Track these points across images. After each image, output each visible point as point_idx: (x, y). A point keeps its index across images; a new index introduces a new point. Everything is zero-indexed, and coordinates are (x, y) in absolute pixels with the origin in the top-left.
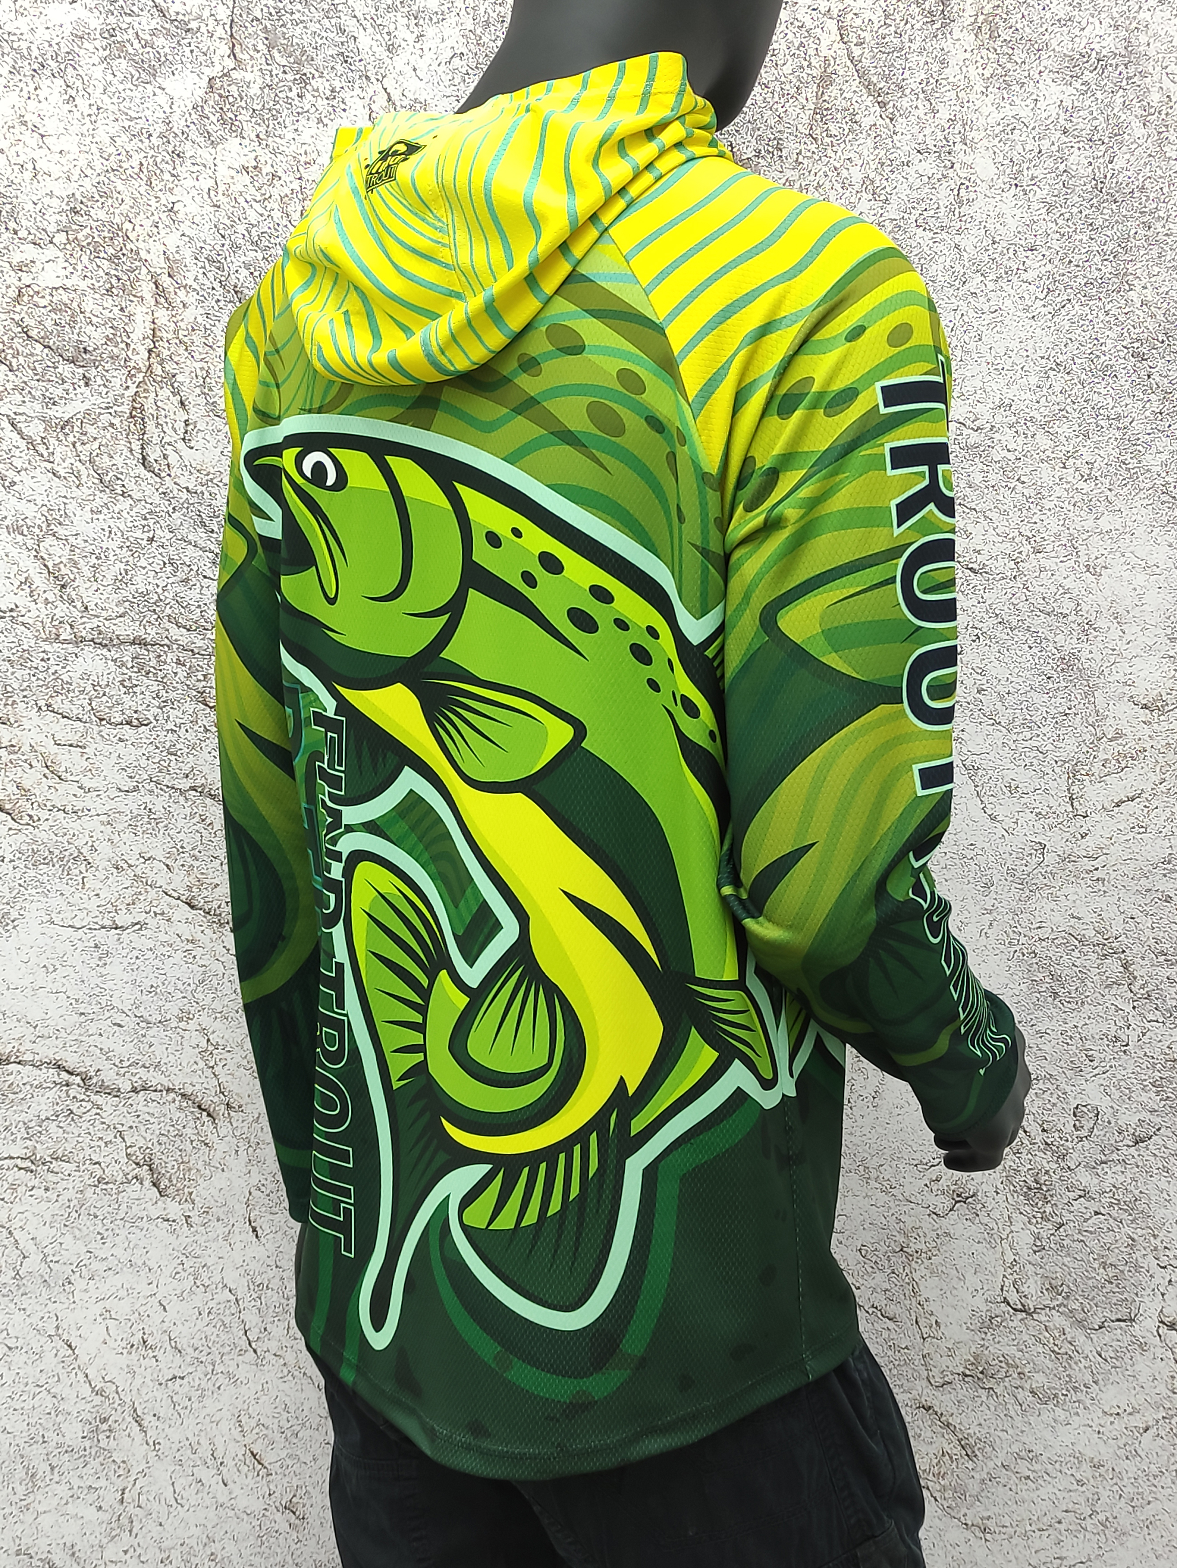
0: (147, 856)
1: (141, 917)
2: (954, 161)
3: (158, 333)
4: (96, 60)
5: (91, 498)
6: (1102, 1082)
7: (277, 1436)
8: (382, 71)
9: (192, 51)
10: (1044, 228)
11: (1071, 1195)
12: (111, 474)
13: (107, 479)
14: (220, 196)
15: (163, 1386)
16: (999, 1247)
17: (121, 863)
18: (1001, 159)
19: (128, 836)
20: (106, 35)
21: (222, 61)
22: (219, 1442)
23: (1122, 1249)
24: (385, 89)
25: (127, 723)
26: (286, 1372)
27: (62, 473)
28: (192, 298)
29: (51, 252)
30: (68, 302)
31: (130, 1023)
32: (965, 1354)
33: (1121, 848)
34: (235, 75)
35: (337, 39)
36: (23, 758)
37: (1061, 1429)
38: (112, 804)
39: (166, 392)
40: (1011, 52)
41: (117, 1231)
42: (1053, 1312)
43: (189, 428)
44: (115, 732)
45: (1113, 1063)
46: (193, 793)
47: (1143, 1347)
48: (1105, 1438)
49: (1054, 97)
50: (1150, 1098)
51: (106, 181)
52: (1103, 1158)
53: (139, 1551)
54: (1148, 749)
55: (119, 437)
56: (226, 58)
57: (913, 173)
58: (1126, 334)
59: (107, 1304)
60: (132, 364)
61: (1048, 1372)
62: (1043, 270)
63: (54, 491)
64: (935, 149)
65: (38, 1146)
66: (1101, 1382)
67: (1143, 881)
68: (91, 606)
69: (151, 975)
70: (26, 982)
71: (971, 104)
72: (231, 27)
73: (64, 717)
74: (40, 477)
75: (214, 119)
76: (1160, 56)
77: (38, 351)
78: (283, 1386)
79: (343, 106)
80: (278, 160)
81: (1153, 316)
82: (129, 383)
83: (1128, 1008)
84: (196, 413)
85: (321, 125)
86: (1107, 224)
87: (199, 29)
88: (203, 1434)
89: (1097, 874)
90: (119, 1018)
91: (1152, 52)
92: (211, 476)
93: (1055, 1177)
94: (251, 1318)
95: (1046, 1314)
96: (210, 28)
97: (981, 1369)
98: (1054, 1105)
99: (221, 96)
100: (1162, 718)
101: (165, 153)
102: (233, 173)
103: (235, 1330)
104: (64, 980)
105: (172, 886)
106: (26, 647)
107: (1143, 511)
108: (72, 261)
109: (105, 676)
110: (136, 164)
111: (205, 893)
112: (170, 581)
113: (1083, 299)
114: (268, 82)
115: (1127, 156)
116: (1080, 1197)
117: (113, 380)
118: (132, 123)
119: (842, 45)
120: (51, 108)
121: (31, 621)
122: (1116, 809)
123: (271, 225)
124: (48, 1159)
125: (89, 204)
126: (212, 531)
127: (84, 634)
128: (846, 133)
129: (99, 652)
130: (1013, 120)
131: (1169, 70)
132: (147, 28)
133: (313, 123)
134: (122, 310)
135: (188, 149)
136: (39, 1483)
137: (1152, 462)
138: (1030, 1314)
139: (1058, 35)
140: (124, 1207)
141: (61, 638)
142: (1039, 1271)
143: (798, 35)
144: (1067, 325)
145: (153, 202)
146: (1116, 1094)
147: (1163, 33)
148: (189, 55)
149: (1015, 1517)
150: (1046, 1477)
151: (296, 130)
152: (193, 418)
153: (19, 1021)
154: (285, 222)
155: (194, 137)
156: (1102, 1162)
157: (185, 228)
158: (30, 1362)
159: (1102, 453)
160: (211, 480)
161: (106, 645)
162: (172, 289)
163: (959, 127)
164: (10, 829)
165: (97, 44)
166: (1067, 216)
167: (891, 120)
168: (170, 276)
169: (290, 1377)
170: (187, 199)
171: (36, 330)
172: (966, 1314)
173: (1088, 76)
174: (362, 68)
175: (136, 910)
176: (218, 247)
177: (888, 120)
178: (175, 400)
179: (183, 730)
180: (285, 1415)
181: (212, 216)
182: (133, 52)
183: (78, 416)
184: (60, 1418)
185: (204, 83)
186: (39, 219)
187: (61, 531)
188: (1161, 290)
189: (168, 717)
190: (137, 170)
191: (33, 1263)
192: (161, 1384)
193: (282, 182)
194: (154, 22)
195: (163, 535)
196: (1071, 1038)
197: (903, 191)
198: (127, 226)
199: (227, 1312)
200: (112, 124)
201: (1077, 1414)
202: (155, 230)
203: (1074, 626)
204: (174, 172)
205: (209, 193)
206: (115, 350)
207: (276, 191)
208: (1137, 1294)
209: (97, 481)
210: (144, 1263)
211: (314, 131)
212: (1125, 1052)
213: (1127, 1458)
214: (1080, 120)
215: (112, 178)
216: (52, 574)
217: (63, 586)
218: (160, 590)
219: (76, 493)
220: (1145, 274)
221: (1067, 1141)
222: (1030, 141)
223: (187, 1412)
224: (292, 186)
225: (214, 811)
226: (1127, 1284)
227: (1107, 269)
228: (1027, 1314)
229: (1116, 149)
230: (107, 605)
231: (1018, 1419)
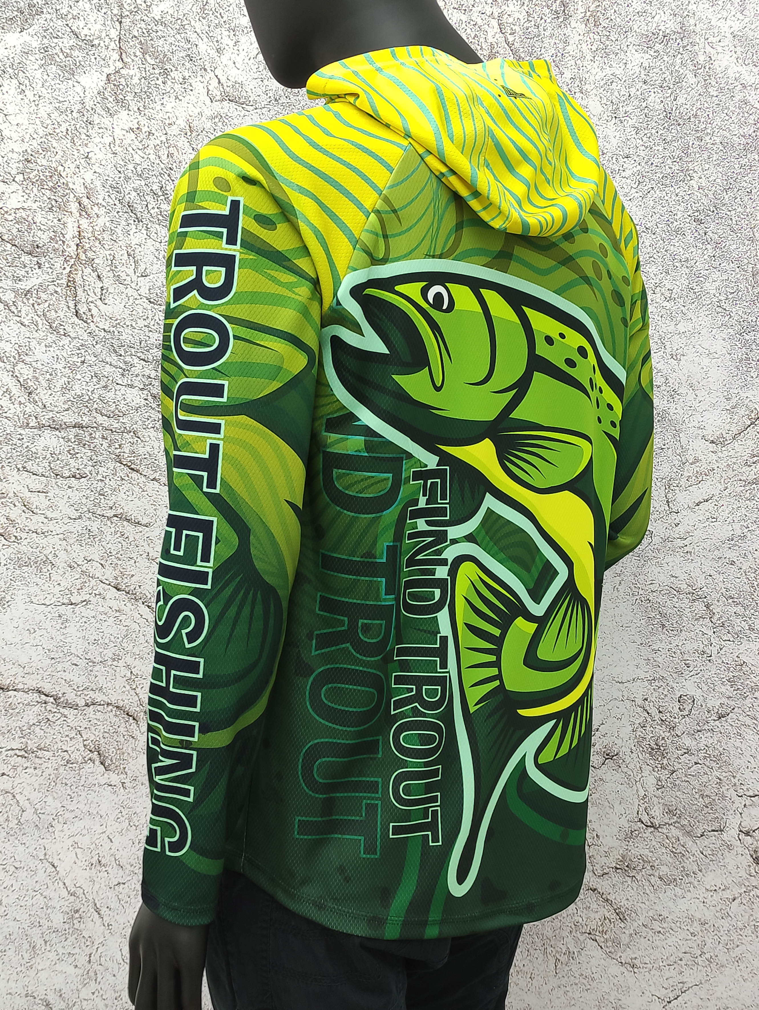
0: (89, 559)
1: (87, 597)
3: (82, 234)
4: (36, 67)
5: (45, 338)
6: (695, 680)
8: (214, 65)
9: (96, 59)
10: (634, 143)
11: (679, 752)
12: (56, 323)
13: (54, 325)
14: (117, 147)
15: (112, 889)
16: (634, 786)
17: (73, 564)
18: (605, 102)
19: (76, 547)
20: (42, 51)
21: (115, 64)
23: (714, 786)
24: (217, 76)
25: (73, 477)
27: (27, 323)
28: (102, 211)
29: (14, 186)
30: (26, 217)
31: (82, 663)
32: (616, 855)
33: (701, 532)
34: (123, 72)
35: (185, 46)
36: (10, 501)
37: (680, 901)
38: (66, 528)
39: (88, 270)
40: (608, 34)
41: (80, 793)
42: (671, 827)
43: (104, 292)
44: (66, 482)
45: (702, 668)
46: (115, 518)
47: (730, 847)
48: (708, 906)
49: (637, 61)
50: (727, 689)
51: (46, 141)
52: (699, 728)
53: (101, 992)
54: (716, 468)
55: (61, 299)
56: (117, 62)
58: (690, 208)
59: (76, 839)
60: (67, 254)
61: (669, 865)
62: (635, 170)
63: (22, 335)
65: (29, 742)
66: (704, 870)
67: (716, 552)
68: (48, 405)
69: (94, 633)
70: (17, 640)
71: (584, 68)
72: (119, 43)
73: (34, 474)
74: (13, 326)
75: (111, 99)
76: (703, 32)
77: (8, 249)
79: (191, 88)
80: (152, 123)
81: (706, 195)
82: (66, 265)
83: (710, 633)
84: (108, 282)
85: (177, 100)
86: (674, 139)
87: (99, 44)
89: (686, 549)
90: (75, 660)
91: (698, 29)
92: (119, 321)
93: (668, 742)
95: (667, 828)
96: (106, 44)
97: (626, 864)
98: (666, 695)
99: (114, 85)
100: (723, 449)
101: (81, 122)
102: (124, 132)
104: (41, 638)
105: (105, 577)
106: (8, 432)
107: (706, 319)
108: (28, 192)
109: (58, 448)
110: (64, 130)
111: (126, 581)
112: (96, 387)
113: (661, 187)
114: (144, 75)
115: (685, 96)
116: (685, 753)
117: (55, 264)
118: (61, 105)
119: (501, 35)
120: (10, 98)
121: (11, 416)
122: (697, 507)
123: (149, 164)
124: (35, 749)
125: (36, 156)
126: (121, 355)
127: (44, 422)
129: (54, 433)
130: (612, 77)
131: (709, 41)
132: (67, 45)
133: (172, 99)
134: (59, 220)
135: (96, 119)
136: (38, 952)
137: (710, 288)
138: (657, 829)
139: (638, 22)
140: (83, 778)
141: (30, 425)
142: (661, 801)
143: (473, 30)
144: (652, 203)
145: (75, 153)
146: (705, 688)
147: (704, 17)
148: (94, 61)
149: (652, 957)
150: (671, 931)
151: (162, 104)
152: (106, 286)
153: (14, 664)
154: (158, 161)
155: (99, 112)
156: (698, 731)
157: (95, 168)
158: (29, 876)
159: (678, 283)
160: (119, 324)
161: (58, 429)
162: (89, 206)
163: (577, 83)
164: (4, 545)
165: (37, 56)
166: (648, 135)
168: (88, 198)
170: (97, 150)
171: (7, 235)
172: (615, 830)
173: (658, 47)
174: (202, 64)
175: (83, 593)
176: (117, 179)
178: (94, 275)
179: (108, 479)
181: (112, 160)
182: (59, 60)
183: (35, 287)
184: (49, 911)
185: (104, 78)
186: (6, 166)
187: (27, 359)
188: (710, 179)
189: (98, 472)
190: (65, 133)
191: (29, 814)
193: (155, 137)
194: (72, 41)
195: (91, 359)
196: (675, 653)
198: (60, 168)
200: (48, 106)
201: (689, 891)
202: (77, 170)
203: (665, 393)
204: (88, 134)
205: (110, 146)
207: (151, 143)
208: (724, 814)
209: (48, 327)
210: (98, 813)
211: (173, 104)
212: (709, 661)
213: (722, 918)
214: (654, 74)
215: (50, 139)
216: (23, 386)
217: (30, 393)
218: (90, 393)
219: (36, 335)
220: (700, 169)
221: (675, 718)
222: (623, 89)
223: (128, 905)
224: (161, 139)
225: (129, 529)
226: (718, 807)
227: (676, 167)
228: (655, 828)
229: (678, 92)
230: (57, 404)
231: (652, 895)
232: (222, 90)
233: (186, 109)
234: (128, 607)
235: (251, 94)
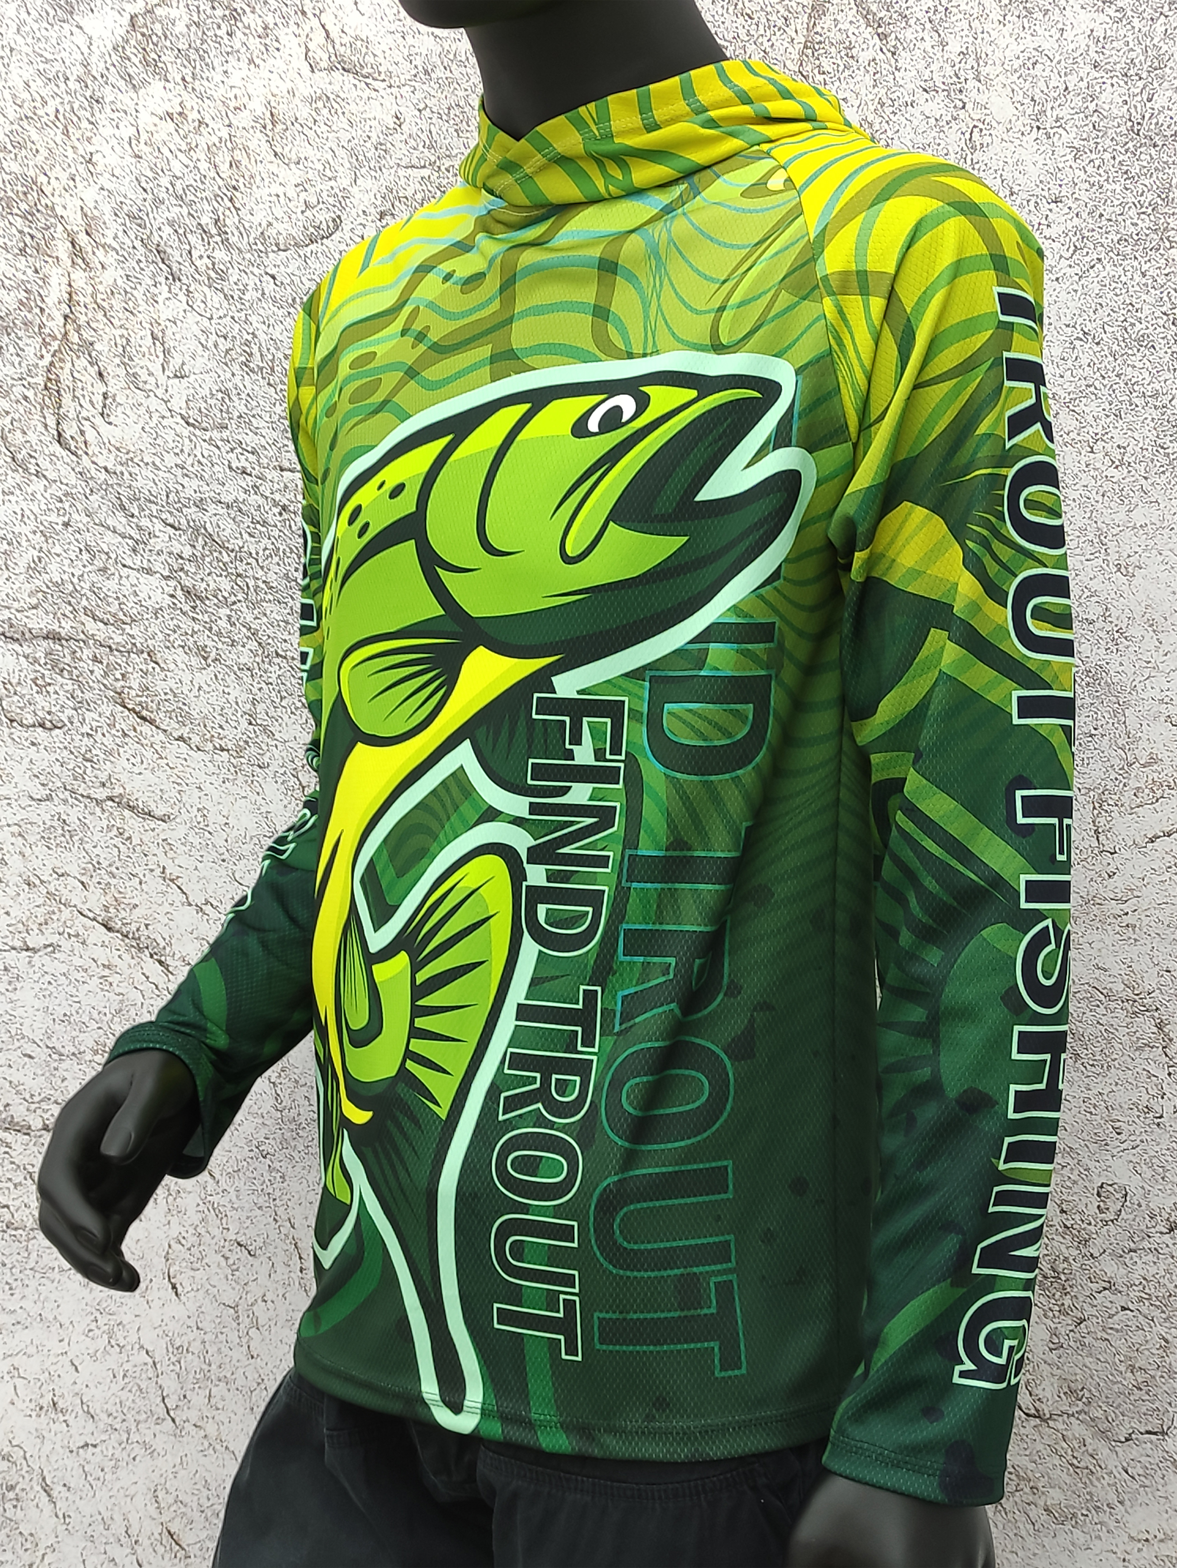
0: (60, 871)
1: (55, 939)
2: (966, 100)
3: (74, 297)
5: (3, 477)
6: (1131, 1158)
7: (196, 1515)
10: (1071, 177)
11: (1094, 1286)
12: (24, 452)
13: (20, 457)
14: (142, 146)
15: (74, 1454)
17: (33, 879)
18: (1020, 98)
19: (40, 850)
22: (133, 1518)
23: (1154, 1351)
24: (323, 26)
25: (40, 726)
26: (206, 1444)
28: (110, 259)
31: (41, 1054)
33: (1154, 890)
34: (159, 11)
37: (1081, 1555)
38: (23, 814)
39: (82, 363)
41: (26, 1282)
42: (1072, 1419)
43: (107, 402)
44: (26, 735)
45: (1144, 1137)
46: (110, 803)
49: (1084, 26)
51: (20, 130)
52: (1132, 1245)
55: (33, 411)
57: (917, 114)
58: (1166, 298)
59: (16, 1361)
60: (47, 331)
61: (1065, 1487)
62: (1070, 225)
64: (943, 87)
66: (1127, 1503)
68: (2, 596)
69: (64, 1003)
71: (985, 35)
75: (136, 60)
78: (203, 1460)
79: (276, 45)
80: (205, 106)
82: (44, 351)
83: (1163, 1075)
84: (115, 385)
85: (252, 66)
86: (1144, 171)
88: (116, 1508)
89: (1126, 920)
90: (29, 1049)
92: (131, 455)
93: (1075, 1266)
94: (170, 1384)
95: (1064, 1422)
98: (1075, 1182)
99: (143, 35)
101: (82, 99)
102: (157, 120)
103: (151, 1396)
105: (88, 906)
109: (17, 673)
110: (51, 111)
111: (123, 914)
112: (87, 570)
113: (1115, 258)
114: (196, 19)
116: (1105, 1289)
117: (25, 348)
118: (48, 66)
122: (1150, 845)
123: (197, 178)
126: (133, 516)
128: (841, 69)
129: (10, 646)
130: (1035, 53)
133: (244, 64)
134: (36, 272)
135: (108, 94)
138: (1045, 1421)
140: (34, 1256)
142: (1056, 1371)
144: (1096, 288)
145: (70, 153)
146: (1148, 1174)
151: (226, 72)
152: (112, 390)
154: (213, 174)
155: (114, 81)
156: (1131, 1251)
157: (104, 181)
159: (1136, 436)
160: (132, 460)
161: (17, 640)
162: (89, 249)
163: (971, 61)
166: (1097, 163)
167: (894, 54)
168: (87, 233)
169: (211, 1451)
170: (106, 149)
175: (48, 931)
176: (139, 202)
177: (889, 55)
178: (93, 370)
179: (99, 734)
180: (205, 1492)
181: (133, 168)
185: (126, 21)
189: (84, 720)
190: (52, 118)
192: (71, 1452)
193: (209, 129)
195: (79, 519)
196: (1095, 1106)
197: (907, 134)
198: (42, 179)
199: (144, 1376)
200: (25, 67)
201: (1099, 1538)
202: (71, 183)
203: (1103, 634)
204: (93, 120)
206: (29, 316)
207: (203, 142)
208: (1170, 1404)
209: (9, 460)
210: (55, 1318)
211: (244, 73)
212: (1158, 1125)
214: (1114, 52)
215: (26, 127)
218: (75, 580)
221: (1090, 1224)
222: (1055, 76)
223: (100, 1483)
224: (219, 134)
225: (133, 824)
226: (1160, 1391)
227: (1145, 223)
228: (1042, 1420)
229: (1156, 85)
230: (19, 595)
231: (1030, 1540)
232: (331, 50)
233: (266, 83)
234: (125, 962)
235: (382, 60)
